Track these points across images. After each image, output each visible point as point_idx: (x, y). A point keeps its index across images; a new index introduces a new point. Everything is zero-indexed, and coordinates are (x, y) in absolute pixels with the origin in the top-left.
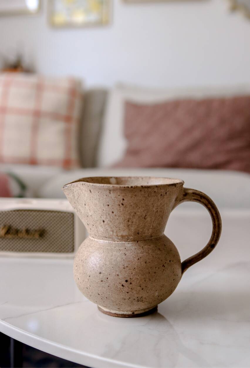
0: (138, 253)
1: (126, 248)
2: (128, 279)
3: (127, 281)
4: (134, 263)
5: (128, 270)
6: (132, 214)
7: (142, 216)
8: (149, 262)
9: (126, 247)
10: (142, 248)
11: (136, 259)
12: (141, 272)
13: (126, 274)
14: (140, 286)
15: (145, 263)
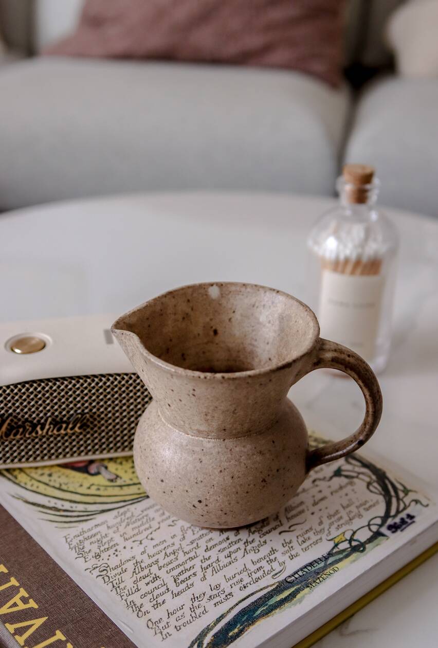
0: (221, 461)
1: (204, 449)
2: (202, 499)
3: (200, 502)
4: (212, 477)
5: (203, 487)
6: (212, 408)
7: (228, 411)
8: (239, 477)
9: (204, 447)
10: (229, 453)
11: (217, 472)
12: (223, 491)
13: (200, 493)
14: (222, 510)
15: (230, 479)
